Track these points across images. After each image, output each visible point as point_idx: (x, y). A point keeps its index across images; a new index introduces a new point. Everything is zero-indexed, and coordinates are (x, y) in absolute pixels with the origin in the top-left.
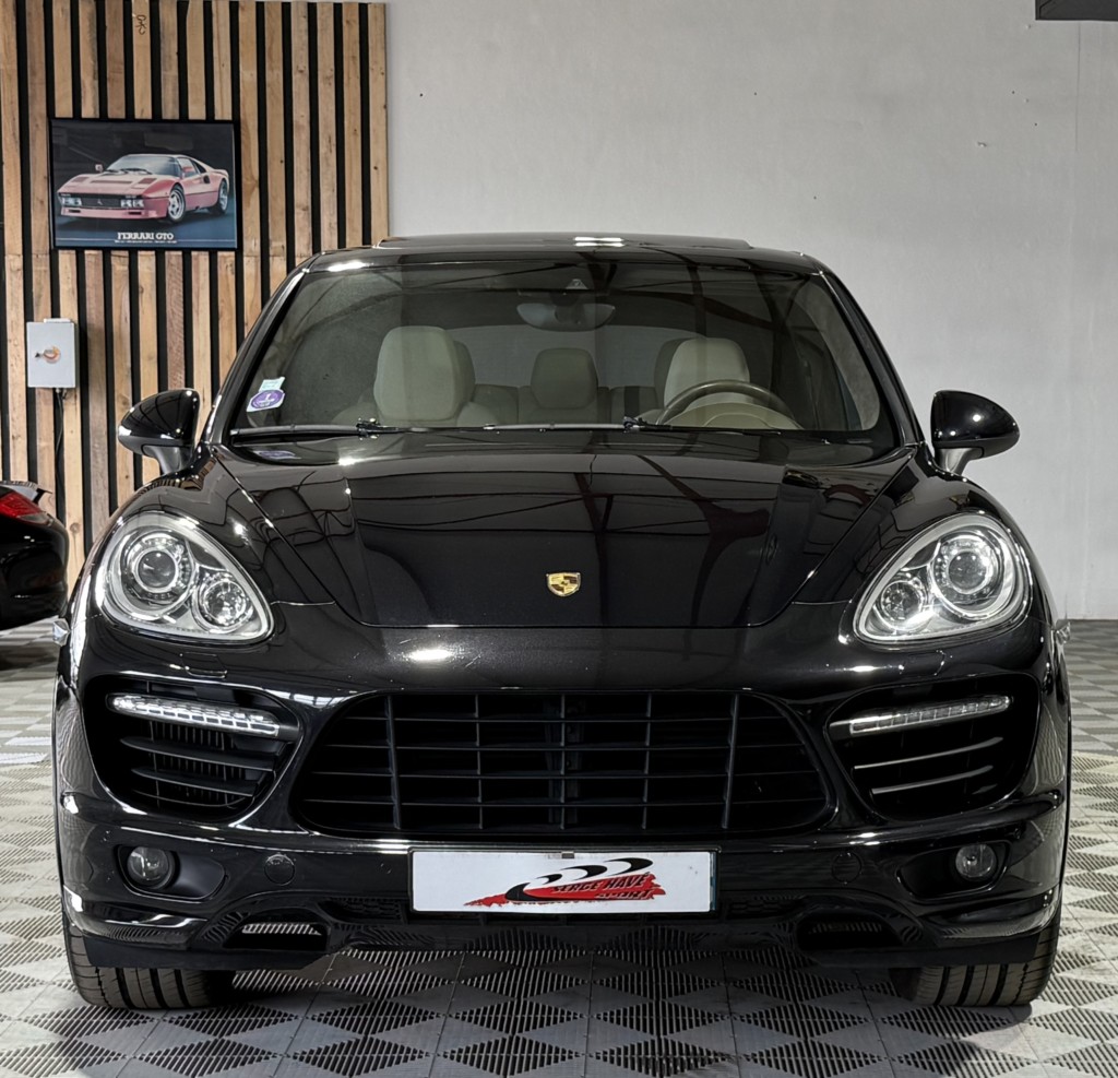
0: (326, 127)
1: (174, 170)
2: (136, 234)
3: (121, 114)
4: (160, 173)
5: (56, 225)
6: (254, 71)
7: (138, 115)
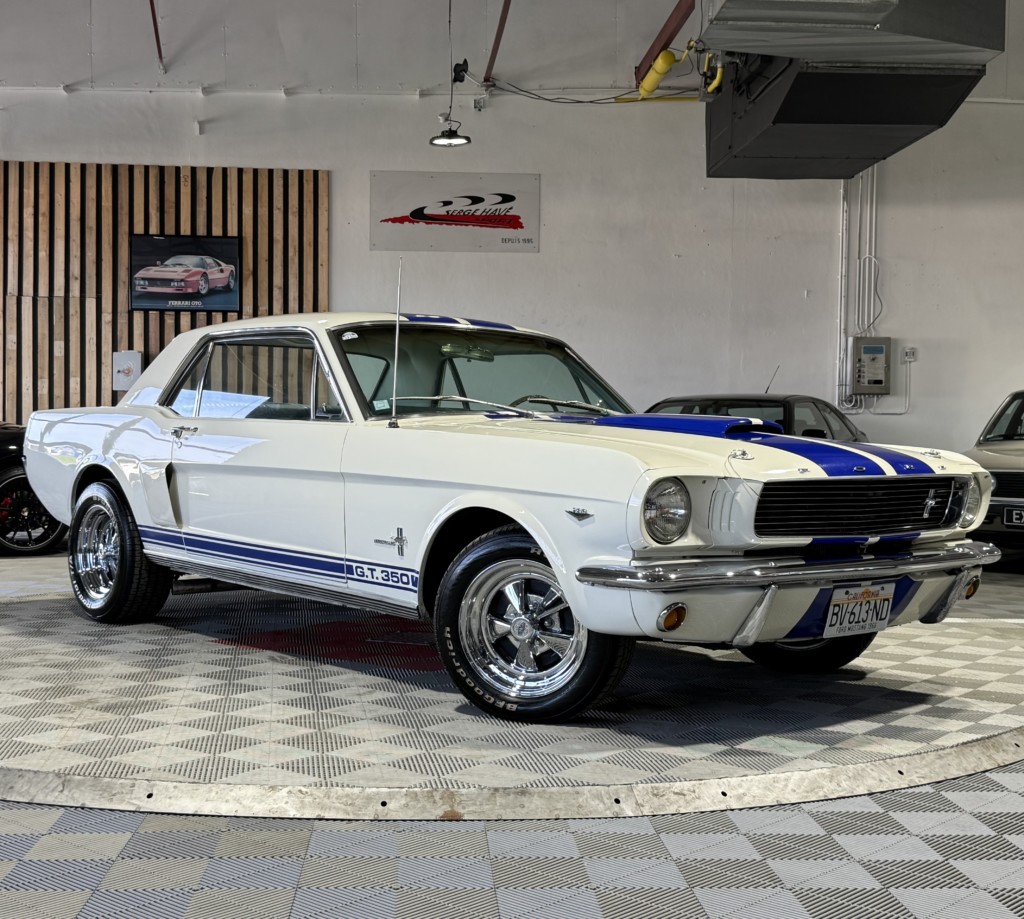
0: (293, 241)
1: (203, 265)
2: (179, 303)
3: (173, 232)
4: (194, 266)
5: (133, 296)
6: (251, 208)
7: (182, 233)
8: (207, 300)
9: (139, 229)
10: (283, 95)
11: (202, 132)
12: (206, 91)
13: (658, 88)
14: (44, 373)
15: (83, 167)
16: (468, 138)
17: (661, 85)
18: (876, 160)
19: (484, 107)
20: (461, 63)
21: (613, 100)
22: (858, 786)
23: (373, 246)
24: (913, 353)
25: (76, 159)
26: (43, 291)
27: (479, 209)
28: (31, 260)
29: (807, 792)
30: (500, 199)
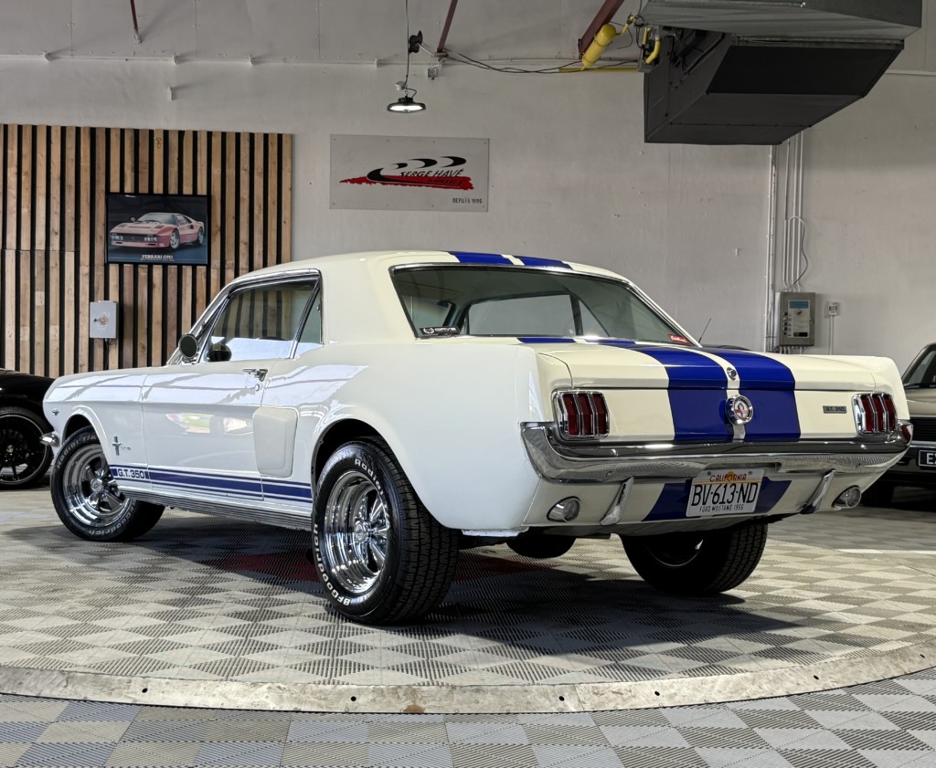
0: (258, 200)
1: (174, 222)
2: (152, 256)
3: (146, 191)
4: (166, 223)
5: (108, 250)
6: (220, 169)
7: (155, 192)
8: (179, 254)
9: (115, 188)
10: (250, 63)
11: (174, 97)
12: (178, 59)
13: (600, 59)
14: (25, 321)
15: (63, 129)
16: (422, 105)
17: (603, 56)
18: (802, 127)
19: (437, 76)
20: (416, 34)
21: (558, 70)
22: (778, 689)
23: (333, 205)
24: (836, 307)
25: (56, 122)
26: (25, 245)
27: (433, 171)
28: (15, 215)
29: (732, 693)
30: (451, 161)
